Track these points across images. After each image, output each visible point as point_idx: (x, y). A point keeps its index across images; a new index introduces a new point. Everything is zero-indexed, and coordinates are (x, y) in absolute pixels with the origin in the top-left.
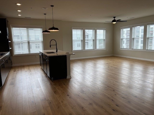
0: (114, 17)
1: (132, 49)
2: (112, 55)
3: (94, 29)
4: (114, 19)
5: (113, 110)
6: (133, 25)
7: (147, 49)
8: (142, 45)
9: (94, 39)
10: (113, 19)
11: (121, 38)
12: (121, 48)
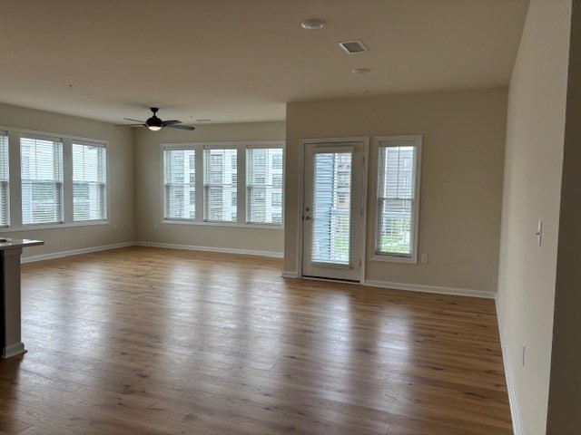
0: (155, 110)
1: (205, 221)
2: (133, 243)
3: (61, 140)
4: (155, 116)
5: (267, 409)
6: (204, 144)
7: (247, 221)
8: (235, 209)
9: (61, 180)
10: (151, 115)
11: (166, 182)
12: (166, 219)
